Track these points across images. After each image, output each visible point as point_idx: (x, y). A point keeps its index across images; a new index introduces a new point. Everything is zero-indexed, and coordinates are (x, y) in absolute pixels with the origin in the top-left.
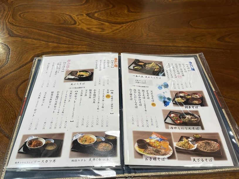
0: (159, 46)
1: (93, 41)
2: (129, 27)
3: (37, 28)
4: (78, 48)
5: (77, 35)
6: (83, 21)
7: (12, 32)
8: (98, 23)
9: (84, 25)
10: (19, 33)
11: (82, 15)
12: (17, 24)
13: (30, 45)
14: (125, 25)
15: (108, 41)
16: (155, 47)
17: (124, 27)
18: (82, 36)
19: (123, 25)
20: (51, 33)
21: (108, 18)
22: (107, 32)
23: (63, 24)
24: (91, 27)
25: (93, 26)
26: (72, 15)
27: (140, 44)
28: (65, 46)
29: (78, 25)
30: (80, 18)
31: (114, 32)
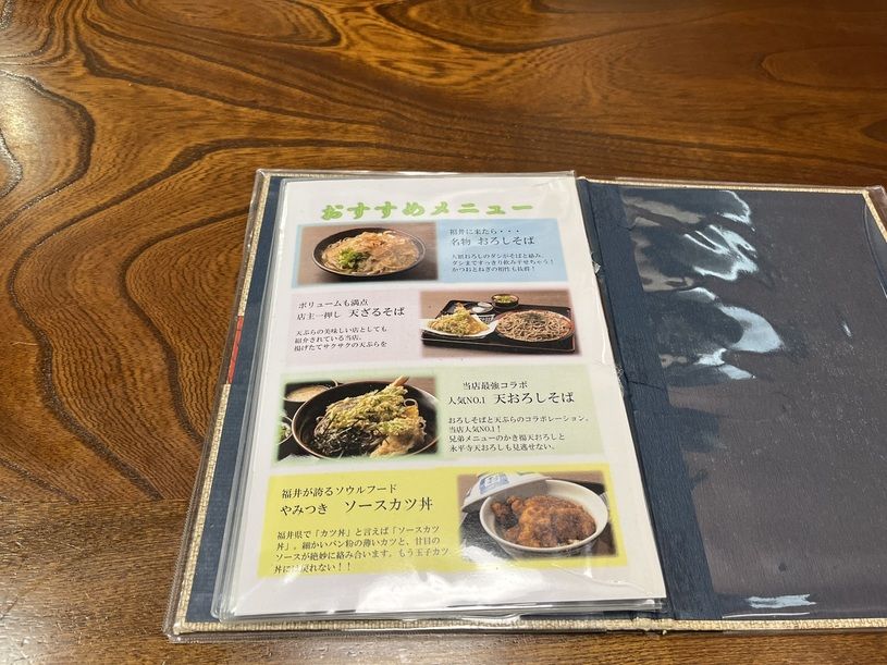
0: (648, 141)
1: (405, 110)
3: (191, 49)
4: (346, 131)
5: (341, 82)
6: (363, 32)
7: (99, 58)
8: (421, 44)
9: (369, 47)
10: (125, 63)
11: (361, 9)
12: (118, 31)
13: (169, 110)
14: (523, 58)
15: (458, 114)
16: (634, 143)
17: (518, 65)
18: (360, 88)
19: (513, 57)
20: (244, 69)
21: (457, 26)
22: (454, 79)
23: (289, 39)
24: (394, 55)
25: (403, 55)
26: (322, 7)
27: (577, 132)
28: (299, 120)
29: (347, 48)
30: (355, 20)
31: (479, 82)
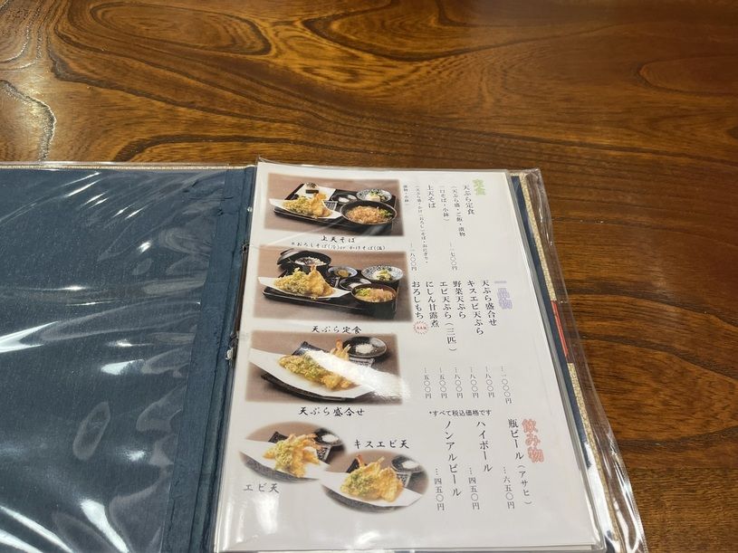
0: (533, 139)
1: (321, 111)
2: (440, 72)
3: (144, 57)
4: (269, 129)
5: (267, 86)
6: (292, 42)
7: (64, 65)
8: (339, 53)
9: (295, 56)
10: (85, 68)
11: (291, 23)
12: (83, 42)
13: (119, 110)
14: (427, 66)
15: (367, 114)
16: (520, 142)
17: (423, 72)
18: (284, 91)
19: (420, 64)
20: (187, 75)
21: (372, 38)
22: (366, 83)
23: (226, 49)
24: (315, 63)
25: (323, 62)
26: (257, 21)
27: (470, 131)
28: (230, 120)
29: (276, 56)
30: (284, 31)
31: (388, 87)
